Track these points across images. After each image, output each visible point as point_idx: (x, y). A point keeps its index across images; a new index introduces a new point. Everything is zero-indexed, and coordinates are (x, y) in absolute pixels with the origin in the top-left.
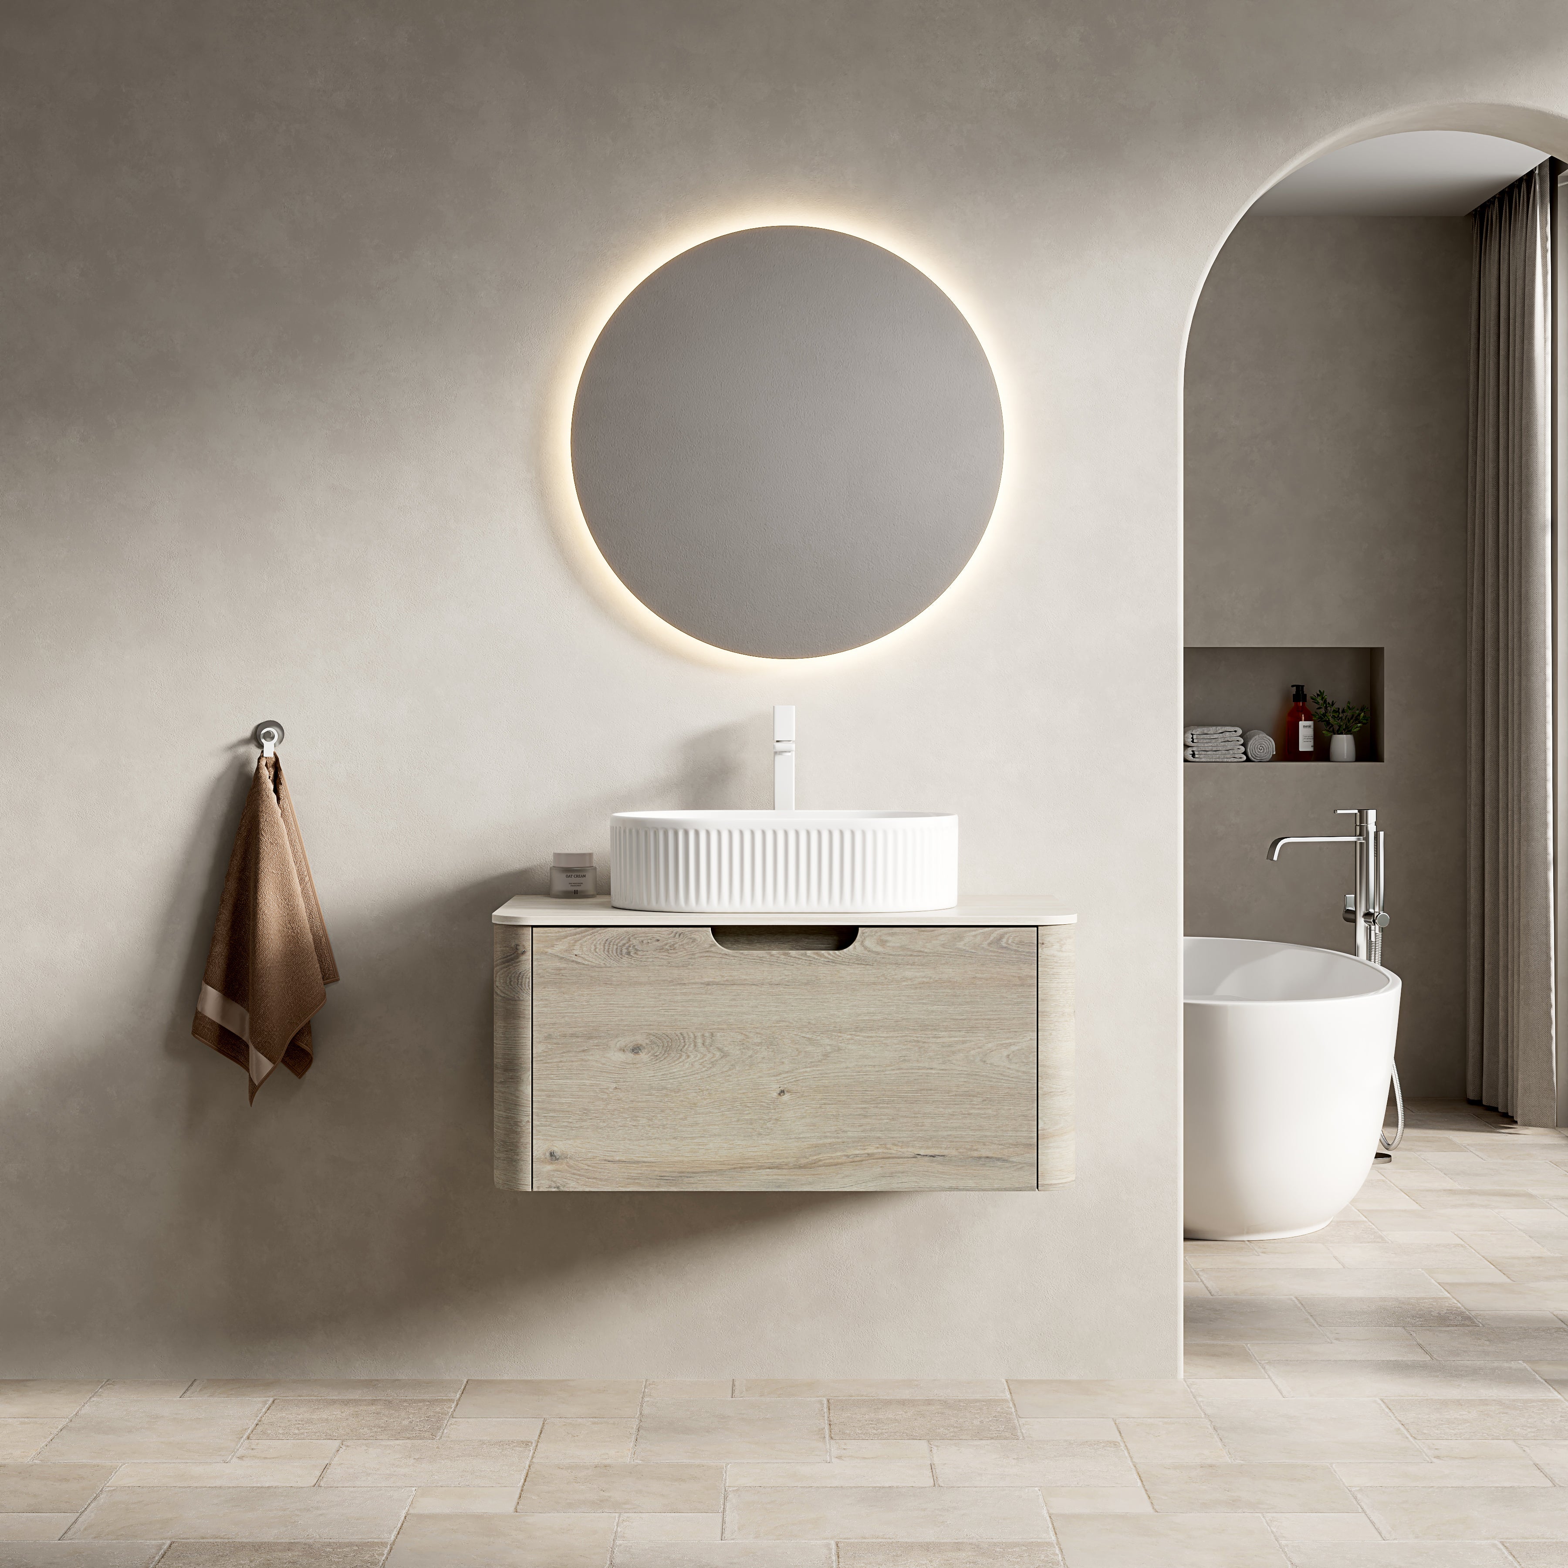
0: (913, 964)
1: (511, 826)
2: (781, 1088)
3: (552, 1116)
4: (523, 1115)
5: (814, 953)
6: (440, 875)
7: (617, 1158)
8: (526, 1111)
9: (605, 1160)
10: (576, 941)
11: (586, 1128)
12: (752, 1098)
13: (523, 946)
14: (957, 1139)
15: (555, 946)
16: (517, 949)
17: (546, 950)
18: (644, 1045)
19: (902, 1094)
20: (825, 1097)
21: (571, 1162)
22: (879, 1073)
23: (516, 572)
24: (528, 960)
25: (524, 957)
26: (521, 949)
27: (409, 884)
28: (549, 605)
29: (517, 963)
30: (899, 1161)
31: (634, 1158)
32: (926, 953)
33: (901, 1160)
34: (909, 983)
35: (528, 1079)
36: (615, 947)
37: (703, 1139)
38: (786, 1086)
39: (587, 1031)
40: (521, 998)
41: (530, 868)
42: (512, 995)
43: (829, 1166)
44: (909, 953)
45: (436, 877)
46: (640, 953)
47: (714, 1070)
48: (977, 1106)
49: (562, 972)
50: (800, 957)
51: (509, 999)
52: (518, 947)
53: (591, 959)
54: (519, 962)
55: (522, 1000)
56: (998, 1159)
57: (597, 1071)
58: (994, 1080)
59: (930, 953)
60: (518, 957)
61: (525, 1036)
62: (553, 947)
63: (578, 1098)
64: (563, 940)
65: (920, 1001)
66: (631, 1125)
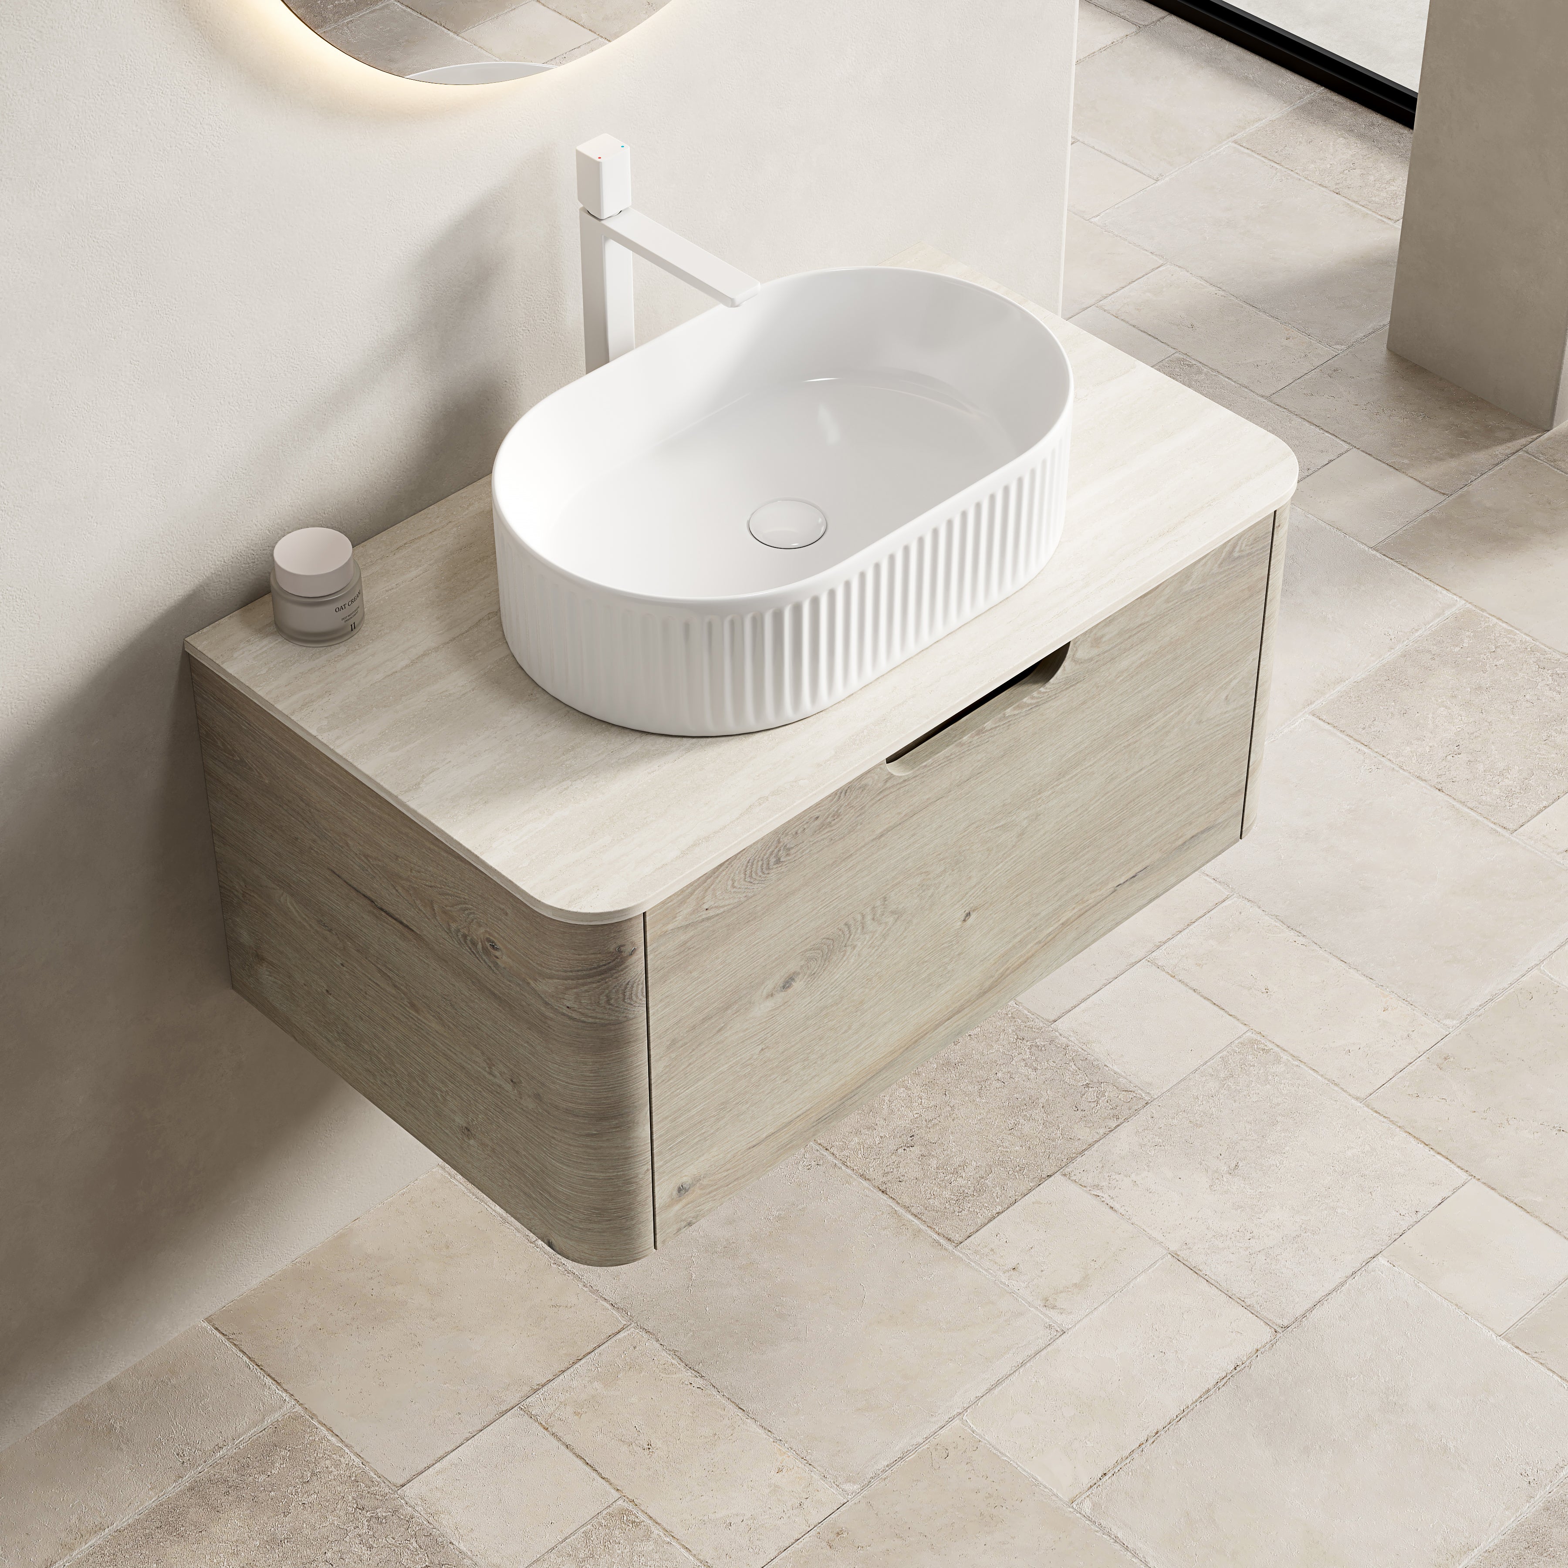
0: (1132, 647)
1: (162, 534)
2: (966, 912)
3: (680, 1142)
4: (639, 1167)
5: (1015, 709)
6: (57, 674)
7: (764, 1136)
8: (644, 1159)
9: (750, 1148)
10: (706, 890)
11: (724, 1127)
12: (931, 948)
13: (632, 943)
14: (1163, 838)
15: (678, 915)
16: (622, 952)
17: (665, 929)
18: (799, 970)
19: (1108, 823)
20: (1018, 887)
21: (705, 1182)
22: (1081, 816)
23: (111, 83)
24: (640, 959)
25: (635, 958)
26: (628, 949)
27: (8, 715)
28: (177, 119)
29: (622, 970)
30: (1096, 908)
31: (785, 1121)
32: (1148, 622)
33: (1099, 904)
34: (1125, 675)
35: (645, 1117)
36: (760, 863)
37: (871, 1038)
38: (972, 905)
39: (723, 1002)
40: (631, 1016)
41: (201, 586)
42: (614, 1018)
43: (1018, 968)
44: (1127, 636)
45: (51, 679)
46: (792, 851)
47: (887, 942)
48: (1189, 782)
49: (688, 944)
50: (997, 725)
51: (606, 1025)
52: (622, 948)
53: (727, 902)
54: (627, 967)
55: (633, 1019)
56: (1202, 832)
57: (738, 1044)
58: (1208, 738)
59: (1151, 620)
60: (623, 960)
61: (639, 1063)
62: (675, 917)
63: (714, 1095)
64: (688, 901)
65: (1136, 691)
66: (781, 1083)
